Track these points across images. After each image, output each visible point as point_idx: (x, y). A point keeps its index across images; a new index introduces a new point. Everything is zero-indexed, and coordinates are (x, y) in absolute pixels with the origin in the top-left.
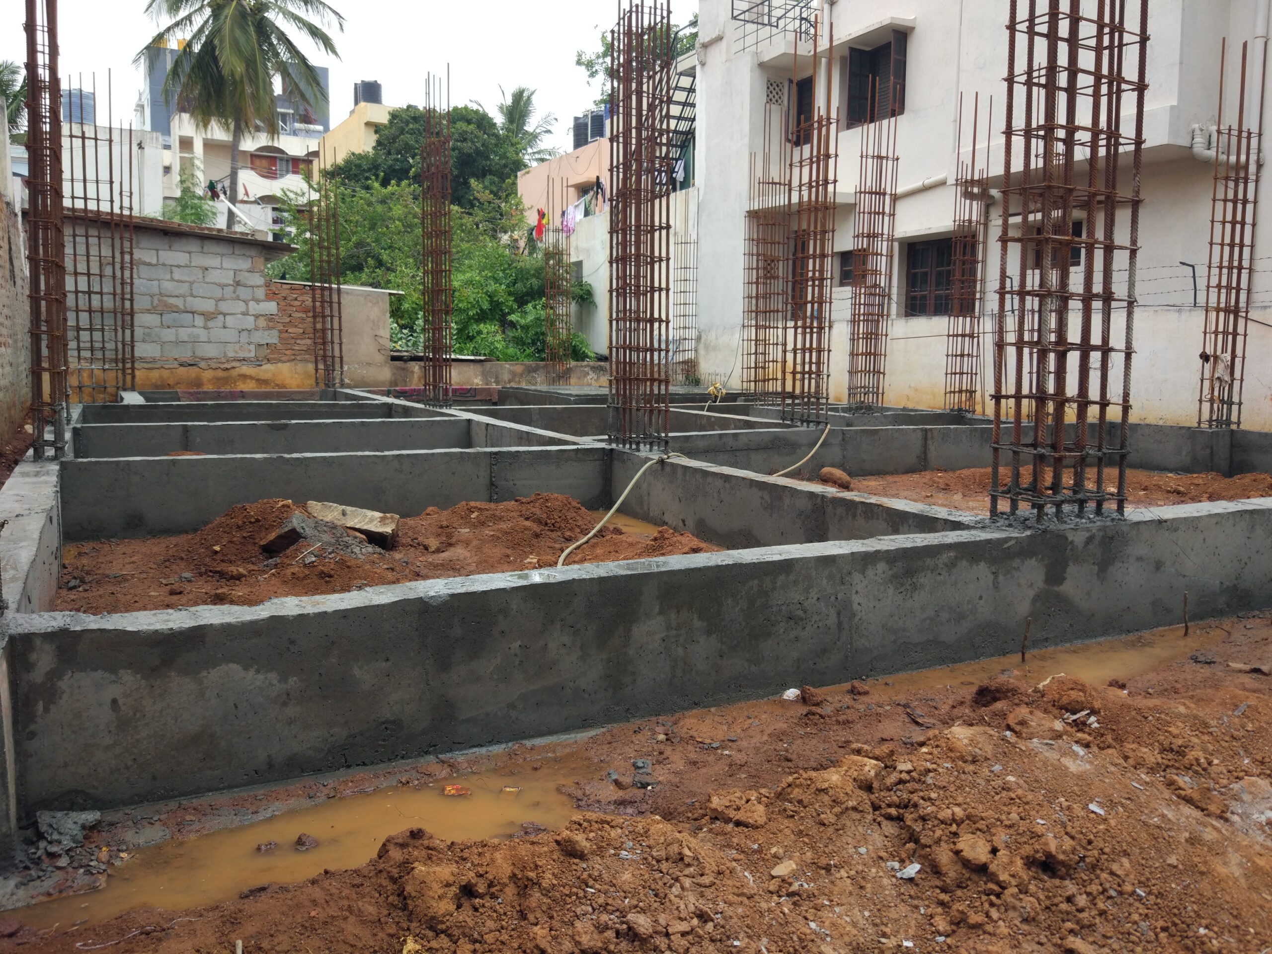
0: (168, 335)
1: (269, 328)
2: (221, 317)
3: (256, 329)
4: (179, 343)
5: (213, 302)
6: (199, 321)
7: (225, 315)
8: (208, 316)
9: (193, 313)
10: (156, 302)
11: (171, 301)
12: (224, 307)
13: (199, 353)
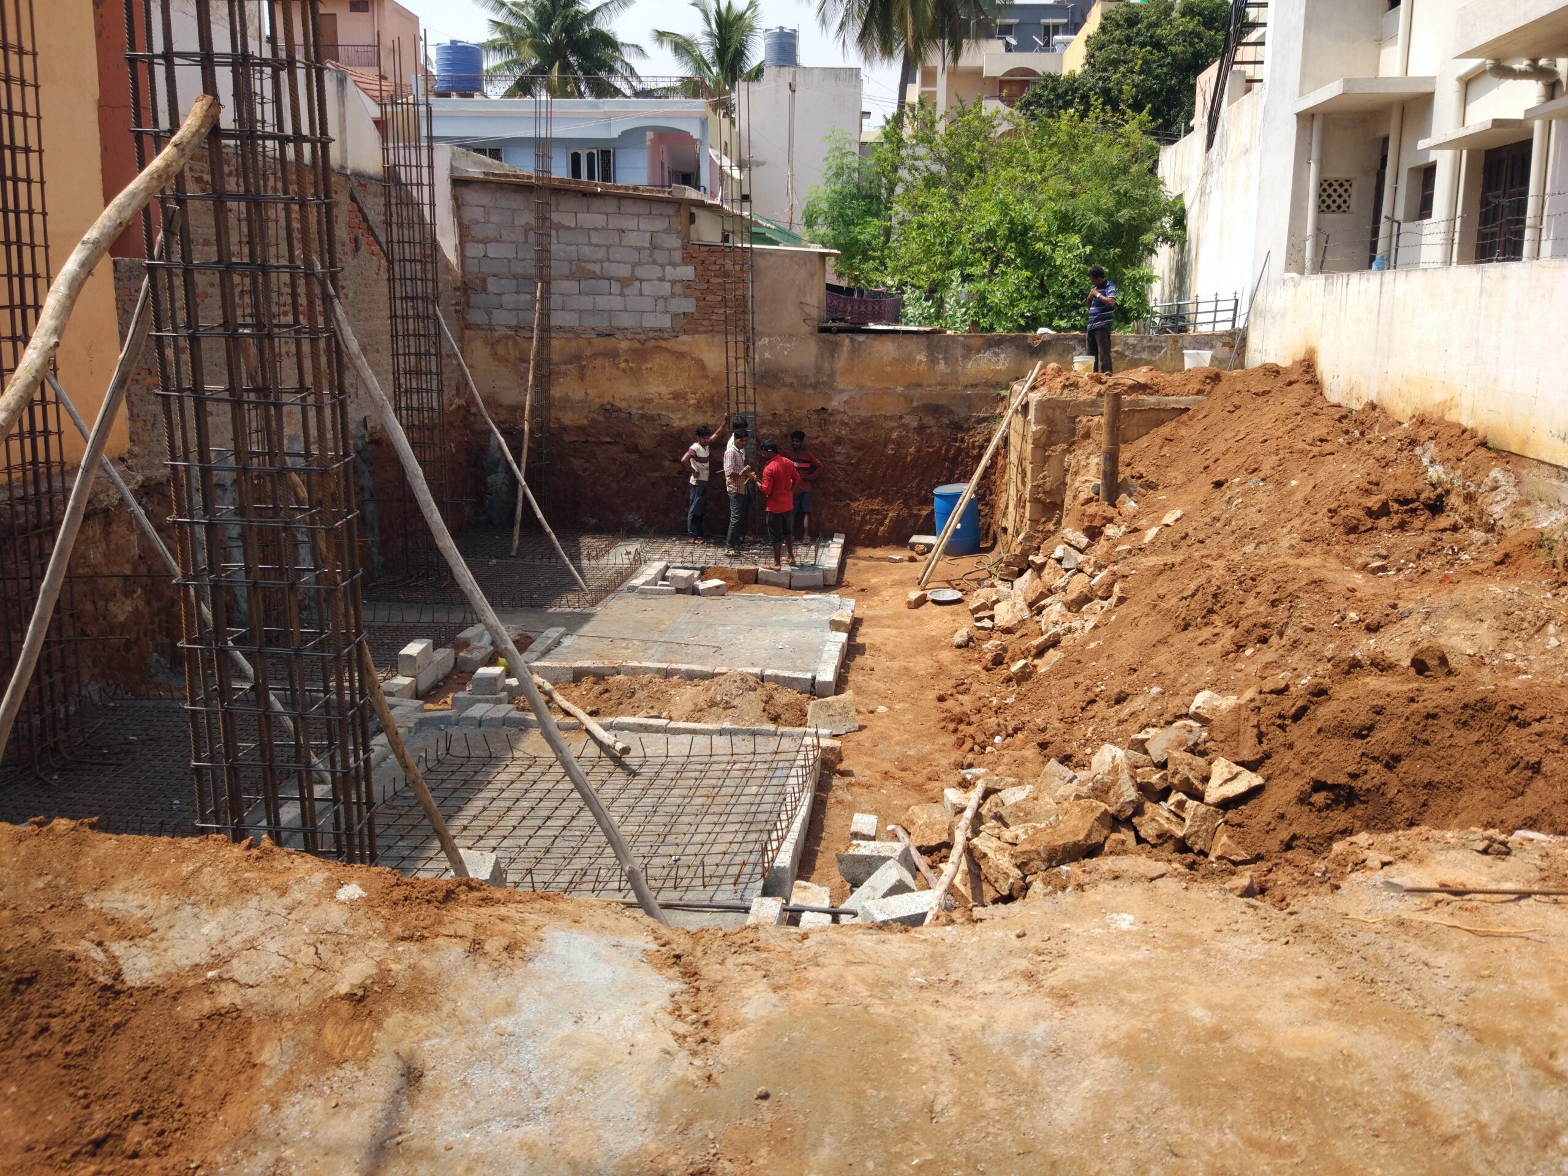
0: (586, 302)
1: (686, 296)
2: (637, 284)
3: (673, 295)
4: (596, 312)
5: (629, 267)
6: (616, 288)
7: (641, 281)
8: (625, 282)
9: (609, 279)
10: (574, 268)
11: (590, 266)
12: (640, 272)
13: (615, 323)
